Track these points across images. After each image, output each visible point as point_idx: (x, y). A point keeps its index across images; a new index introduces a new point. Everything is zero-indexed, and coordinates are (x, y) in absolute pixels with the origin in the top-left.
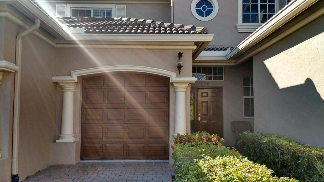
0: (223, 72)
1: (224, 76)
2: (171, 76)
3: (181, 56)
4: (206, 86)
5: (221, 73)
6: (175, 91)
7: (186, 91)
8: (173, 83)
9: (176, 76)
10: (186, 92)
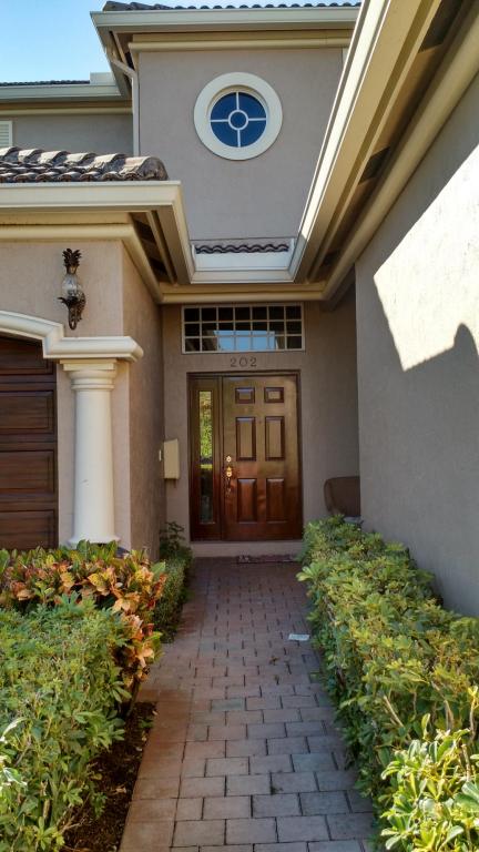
0: (300, 323)
1: (303, 335)
2: (44, 336)
3: (76, 264)
4: (248, 368)
5: (295, 328)
6: (75, 387)
7: (112, 387)
8: (61, 362)
9: (65, 336)
10: (111, 391)
